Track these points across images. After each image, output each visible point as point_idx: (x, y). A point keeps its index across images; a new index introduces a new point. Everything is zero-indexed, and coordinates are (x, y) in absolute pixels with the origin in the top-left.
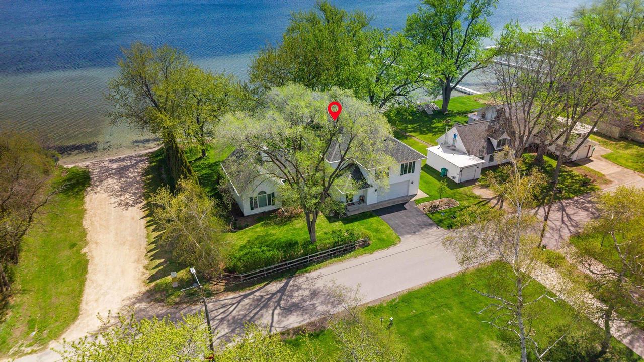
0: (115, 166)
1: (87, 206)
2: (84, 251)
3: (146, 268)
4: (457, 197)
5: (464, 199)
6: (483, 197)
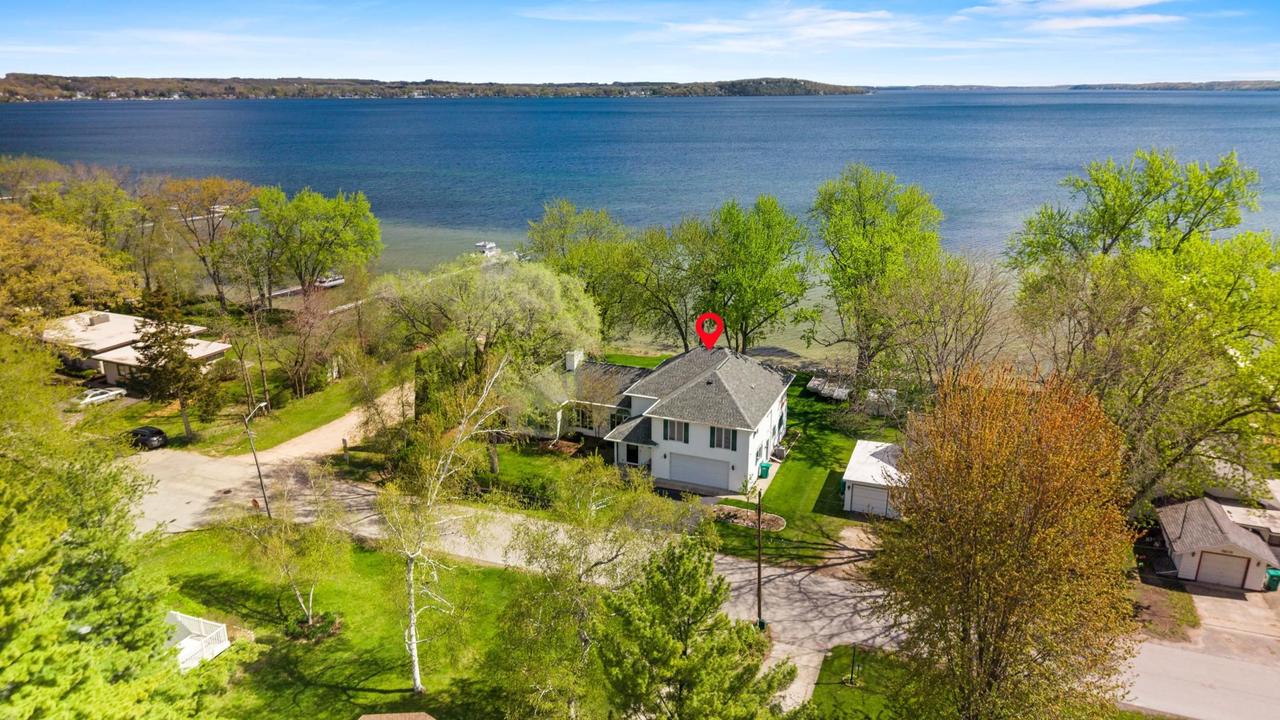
4: (798, 523)
5: (800, 530)
6: (841, 542)
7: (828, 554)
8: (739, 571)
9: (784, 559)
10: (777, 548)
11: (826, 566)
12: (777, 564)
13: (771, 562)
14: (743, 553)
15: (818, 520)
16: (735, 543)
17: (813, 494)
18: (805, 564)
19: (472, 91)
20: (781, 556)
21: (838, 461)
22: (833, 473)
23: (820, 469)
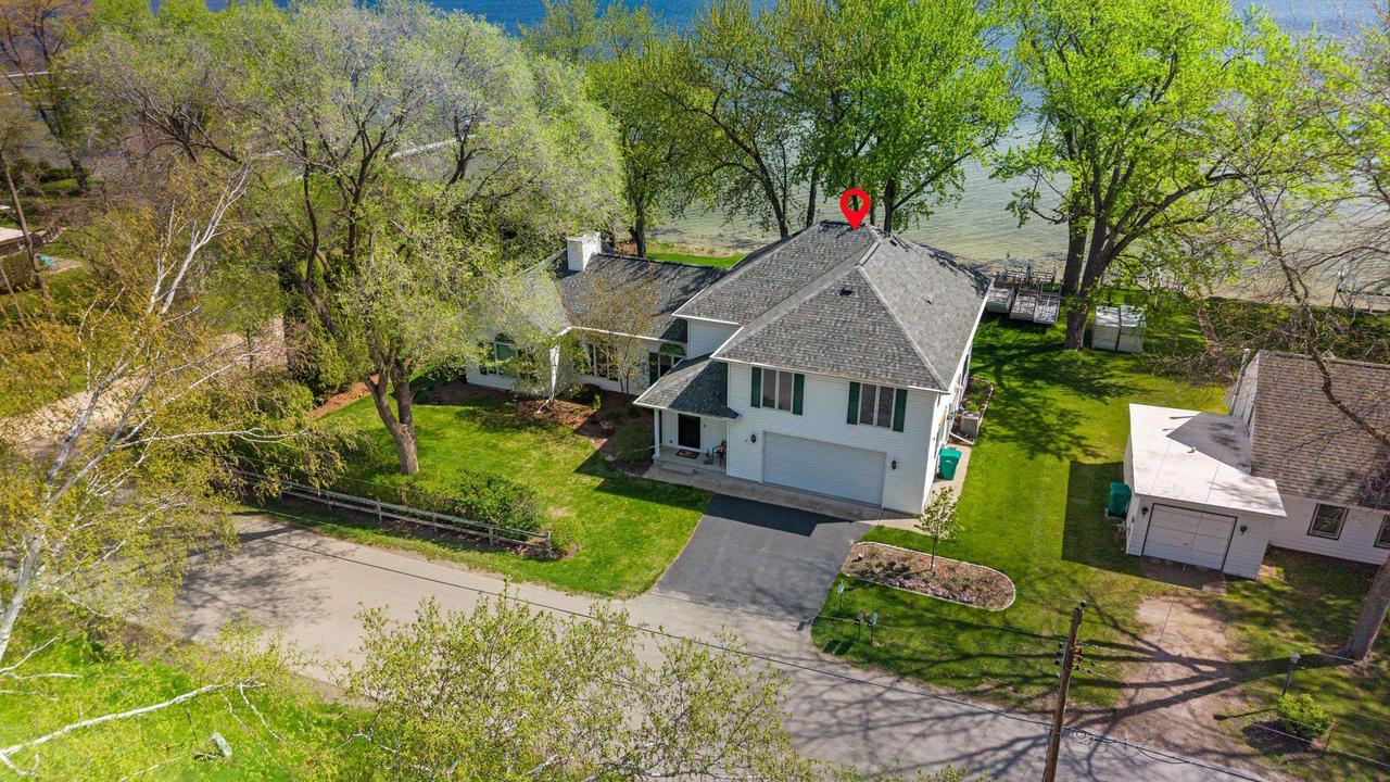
4: (1041, 586)
5: (1048, 605)
6: (1148, 638)
7: (1128, 673)
8: (939, 727)
9: (1035, 690)
10: (1012, 658)
11: (1134, 710)
12: (1021, 702)
13: (1006, 697)
14: (935, 670)
15: (1079, 578)
16: (915, 643)
17: (1051, 516)
18: (1086, 705)
20: (1027, 680)
21: (1077, 441)
22: (1076, 466)
23: (1050, 460)
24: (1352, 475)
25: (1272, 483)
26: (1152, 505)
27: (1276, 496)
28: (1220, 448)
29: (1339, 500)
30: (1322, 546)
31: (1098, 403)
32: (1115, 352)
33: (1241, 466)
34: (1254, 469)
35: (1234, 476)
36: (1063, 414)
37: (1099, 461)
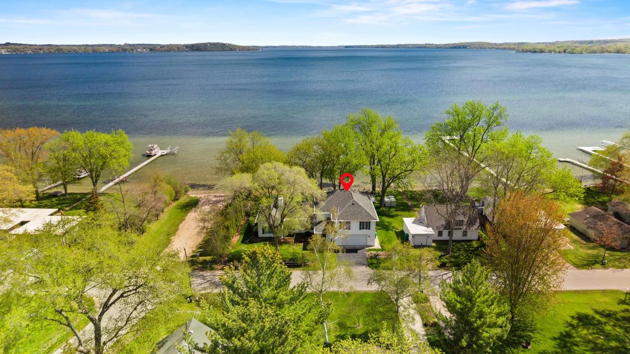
0: (214, 199)
1: (187, 218)
2: (172, 238)
3: (193, 252)
19: (40, 49)
21: (393, 227)
22: (396, 232)
23: (390, 232)
24: (442, 225)
25: (431, 228)
26: (414, 236)
27: (432, 230)
28: (420, 224)
29: (441, 229)
30: (440, 238)
31: (393, 219)
32: (391, 207)
33: (425, 226)
34: (428, 226)
35: (425, 228)
36: (388, 222)
37: (399, 230)
